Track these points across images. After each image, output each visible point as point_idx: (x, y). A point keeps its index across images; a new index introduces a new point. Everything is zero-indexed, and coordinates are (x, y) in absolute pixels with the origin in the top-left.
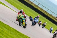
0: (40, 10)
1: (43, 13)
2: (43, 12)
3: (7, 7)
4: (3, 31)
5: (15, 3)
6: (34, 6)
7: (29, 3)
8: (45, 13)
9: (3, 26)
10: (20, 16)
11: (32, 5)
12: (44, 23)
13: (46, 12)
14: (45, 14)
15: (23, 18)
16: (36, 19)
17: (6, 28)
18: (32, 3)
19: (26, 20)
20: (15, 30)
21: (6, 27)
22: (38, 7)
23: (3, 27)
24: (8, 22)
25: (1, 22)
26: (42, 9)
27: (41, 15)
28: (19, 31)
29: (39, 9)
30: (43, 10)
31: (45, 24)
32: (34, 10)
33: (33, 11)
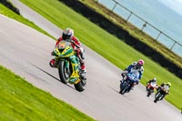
0: (151, 45)
1: (159, 54)
2: (158, 50)
3: (46, 33)
4: (31, 111)
5: (71, 21)
6: (131, 32)
7: (114, 21)
8: (165, 55)
9: (32, 95)
10: (61, 50)
11: (124, 27)
12: (163, 85)
13: (170, 51)
14: (167, 56)
15: (73, 57)
16: (132, 70)
17: (41, 102)
18: (126, 22)
19: (82, 64)
20: (69, 107)
21: (42, 98)
22: (143, 34)
23: (32, 99)
24: (48, 84)
25: (26, 82)
26: (155, 41)
27: (154, 60)
28: (82, 111)
29: (145, 41)
30: (160, 44)
31: (166, 89)
32: (131, 45)
33: (128, 46)
